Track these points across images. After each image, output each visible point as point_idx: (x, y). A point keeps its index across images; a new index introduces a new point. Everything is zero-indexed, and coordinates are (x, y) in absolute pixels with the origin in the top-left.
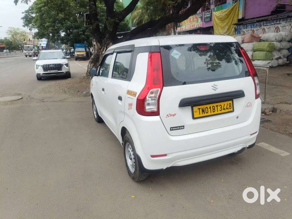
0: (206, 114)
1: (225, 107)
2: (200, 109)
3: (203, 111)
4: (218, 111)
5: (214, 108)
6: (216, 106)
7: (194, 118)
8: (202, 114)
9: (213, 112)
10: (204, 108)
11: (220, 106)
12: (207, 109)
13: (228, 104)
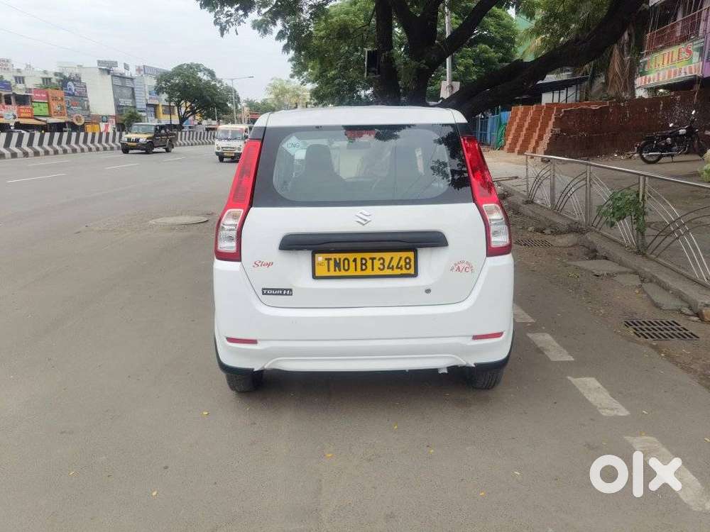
0: (343, 273)
1: (394, 263)
2: (331, 259)
3: (337, 265)
4: (373, 270)
5: (364, 262)
6: (370, 258)
7: (315, 277)
8: (335, 270)
9: (362, 270)
10: (340, 259)
11: (379, 260)
12: (346, 262)
13: (403, 259)
